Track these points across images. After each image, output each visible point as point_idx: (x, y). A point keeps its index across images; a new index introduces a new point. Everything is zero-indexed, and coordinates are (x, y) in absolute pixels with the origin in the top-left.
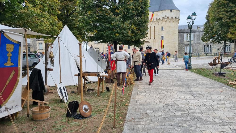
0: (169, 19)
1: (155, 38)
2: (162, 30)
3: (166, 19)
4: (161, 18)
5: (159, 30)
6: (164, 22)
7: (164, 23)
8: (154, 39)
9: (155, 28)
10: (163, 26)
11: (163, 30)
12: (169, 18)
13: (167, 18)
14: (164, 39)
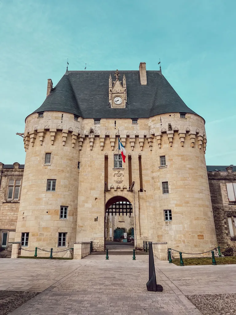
0: (181, 135)
1: (144, 189)
2: (162, 164)
3: (172, 136)
4: (158, 133)
5: (153, 165)
6: (165, 143)
7: (166, 145)
8: (141, 190)
9: (142, 160)
10: (163, 155)
11: (165, 164)
12: (180, 132)
13: (172, 132)
14: (170, 190)
